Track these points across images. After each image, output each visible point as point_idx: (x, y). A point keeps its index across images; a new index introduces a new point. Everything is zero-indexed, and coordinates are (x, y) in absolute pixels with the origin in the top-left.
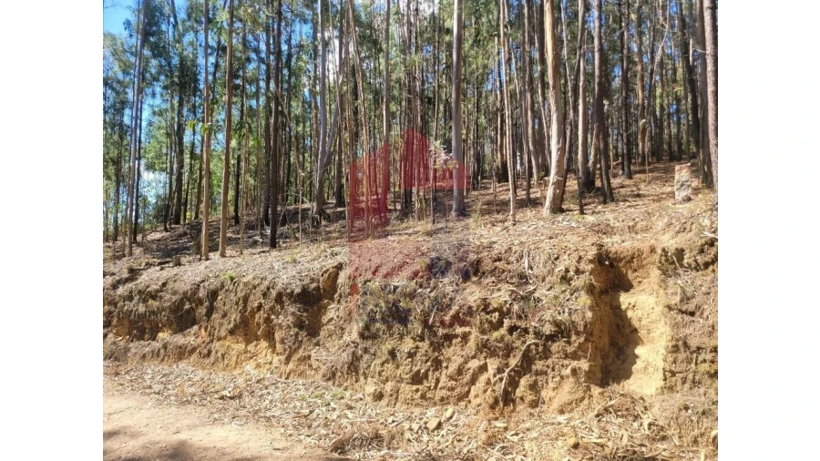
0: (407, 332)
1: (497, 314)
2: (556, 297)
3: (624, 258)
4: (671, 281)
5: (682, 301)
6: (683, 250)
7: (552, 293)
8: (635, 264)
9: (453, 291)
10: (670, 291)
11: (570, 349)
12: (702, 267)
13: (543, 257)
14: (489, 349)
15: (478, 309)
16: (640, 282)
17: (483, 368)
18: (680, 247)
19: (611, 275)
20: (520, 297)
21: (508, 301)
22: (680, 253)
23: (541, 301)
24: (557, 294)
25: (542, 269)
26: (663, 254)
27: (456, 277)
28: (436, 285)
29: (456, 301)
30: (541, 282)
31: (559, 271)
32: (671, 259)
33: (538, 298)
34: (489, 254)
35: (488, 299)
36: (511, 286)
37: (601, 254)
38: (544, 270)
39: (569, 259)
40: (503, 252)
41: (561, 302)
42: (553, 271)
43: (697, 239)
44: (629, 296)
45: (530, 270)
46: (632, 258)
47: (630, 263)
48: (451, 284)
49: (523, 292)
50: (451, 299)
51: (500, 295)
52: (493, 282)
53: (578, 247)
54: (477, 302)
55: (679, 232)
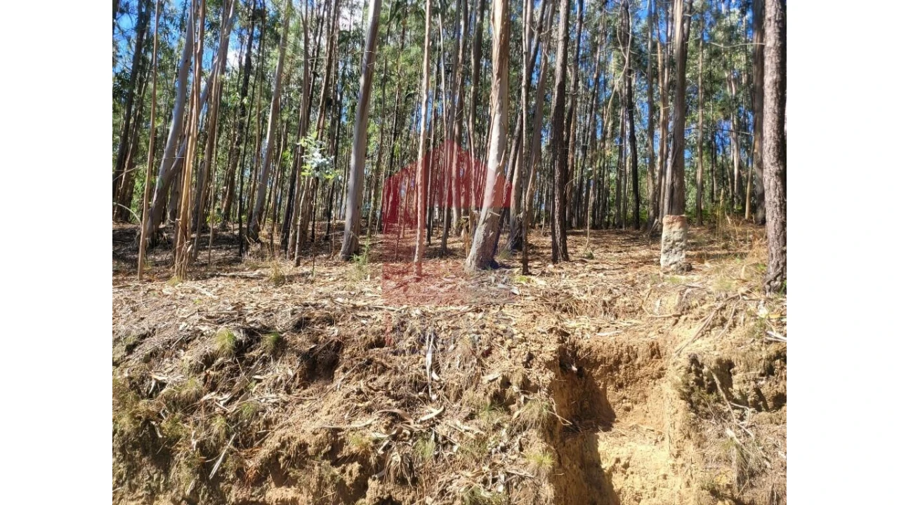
0: (166, 485)
1: (356, 465)
2: (481, 440)
3: (603, 360)
4: (710, 428)
5: (741, 480)
6: (730, 364)
7: (472, 429)
8: (620, 375)
9: (275, 405)
10: (713, 451)
12: (770, 404)
15: (318, 452)
16: (628, 409)
18: (725, 357)
19: (578, 391)
20: (408, 433)
21: (382, 439)
22: (725, 368)
23: (449, 446)
24: (482, 432)
25: (457, 373)
26: (693, 368)
27: (291, 373)
28: (246, 387)
29: (276, 427)
30: (452, 398)
31: (491, 381)
32: (708, 380)
33: (444, 438)
34: (363, 330)
35: (343, 430)
36: (394, 404)
37: (565, 350)
38: (461, 375)
39: (510, 357)
40: (388, 331)
41: (490, 453)
42: (479, 378)
43: (757, 343)
44: (612, 440)
45: (434, 372)
46: (618, 362)
47: (612, 371)
48: (276, 386)
49: (416, 419)
50: (268, 423)
51: (368, 422)
52: (360, 392)
53: (526, 334)
54: (319, 436)
55: (713, 326)
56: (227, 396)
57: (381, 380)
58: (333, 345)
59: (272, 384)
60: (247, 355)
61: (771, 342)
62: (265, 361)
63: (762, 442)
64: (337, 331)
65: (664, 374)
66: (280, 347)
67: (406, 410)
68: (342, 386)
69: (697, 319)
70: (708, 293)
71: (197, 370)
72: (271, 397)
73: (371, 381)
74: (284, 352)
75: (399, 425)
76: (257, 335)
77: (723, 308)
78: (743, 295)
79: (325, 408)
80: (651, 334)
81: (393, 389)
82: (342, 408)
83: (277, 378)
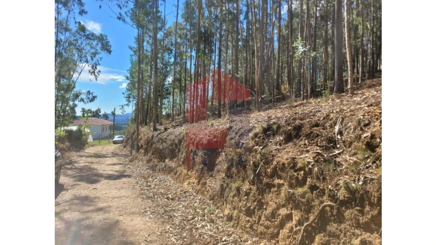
1: (302, 172)
2: (356, 164)
7: (353, 159)
9: (276, 150)
11: (363, 220)
13: (354, 123)
14: (294, 202)
15: (289, 166)
17: (289, 217)
20: (323, 160)
21: (311, 162)
23: (341, 166)
24: (358, 160)
25: (351, 135)
27: (281, 138)
28: (267, 144)
29: (276, 158)
30: (347, 147)
31: (366, 137)
33: (339, 162)
34: (310, 120)
35: (297, 158)
36: (319, 149)
40: (321, 119)
41: (360, 169)
42: (360, 137)
45: (339, 136)
49: (328, 155)
50: (273, 156)
51: (307, 156)
52: (305, 144)
54: (289, 160)
56: (261, 147)
57: (316, 140)
58: (298, 126)
59: (275, 143)
60: (268, 133)
62: (274, 135)
64: (300, 122)
66: (278, 129)
67: (324, 152)
71: (253, 139)
72: (274, 147)
73: (311, 140)
74: (280, 131)
75: (319, 157)
76: (271, 126)
81: (320, 143)
82: (298, 150)
83: (277, 141)
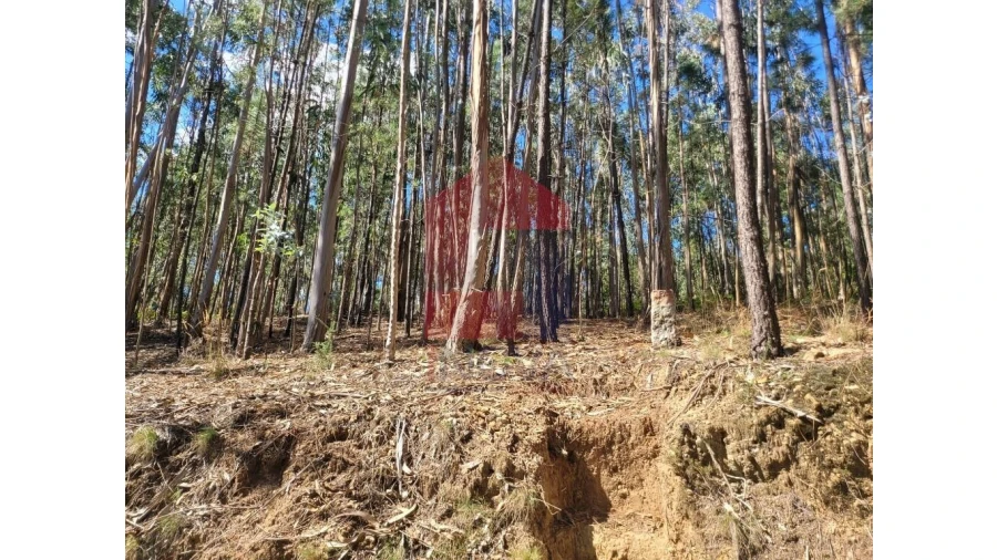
2: (460, 540)
3: (595, 442)
4: (708, 505)
5: (743, 558)
6: (723, 433)
7: (449, 528)
8: (614, 458)
10: (712, 530)
12: (765, 473)
13: (439, 434)
16: (624, 496)
18: (717, 425)
19: (570, 479)
20: (372, 539)
21: (339, 550)
22: (718, 437)
23: (422, 552)
24: (461, 531)
25: (432, 464)
26: (686, 439)
28: (168, 498)
29: (205, 546)
30: (426, 495)
31: (471, 470)
32: (702, 452)
33: (416, 542)
34: (320, 421)
35: (290, 543)
36: (356, 506)
37: (554, 432)
38: (437, 465)
39: (493, 441)
40: (352, 420)
41: (470, 555)
42: (457, 468)
43: (747, 409)
44: (608, 531)
45: (405, 465)
46: (610, 443)
47: (604, 453)
48: (206, 495)
49: (383, 522)
50: (194, 541)
51: (322, 531)
52: (314, 495)
53: (511, 415)
54: (260, 552)
55: (703, 395)
56: (142, 511)
57: (341, 479)
58: (283, 440)
59: (202, 492)
60: (172, 459)
61: (760, 407)
62: (195, 465)
63: (761, 515)
64: (289, 424)
65: (658, 452)
66: (216, 446)
67: (370, 513)
68: (293, 488)
69: (687, 390)
70: (697, 363)
72: (202, 509)
73: (328, 481)
74: (220, 454)
75: (361, 531)
76: (187, 434)
77: (712, 376)
78: (731, 362)
79: (269, 517)
80: (643, 410)
81: (355, 489)
82: (291, 514)
83: (209, 484)
